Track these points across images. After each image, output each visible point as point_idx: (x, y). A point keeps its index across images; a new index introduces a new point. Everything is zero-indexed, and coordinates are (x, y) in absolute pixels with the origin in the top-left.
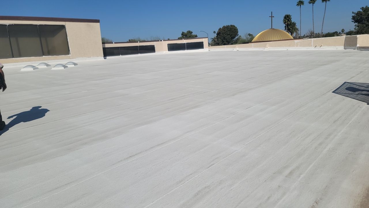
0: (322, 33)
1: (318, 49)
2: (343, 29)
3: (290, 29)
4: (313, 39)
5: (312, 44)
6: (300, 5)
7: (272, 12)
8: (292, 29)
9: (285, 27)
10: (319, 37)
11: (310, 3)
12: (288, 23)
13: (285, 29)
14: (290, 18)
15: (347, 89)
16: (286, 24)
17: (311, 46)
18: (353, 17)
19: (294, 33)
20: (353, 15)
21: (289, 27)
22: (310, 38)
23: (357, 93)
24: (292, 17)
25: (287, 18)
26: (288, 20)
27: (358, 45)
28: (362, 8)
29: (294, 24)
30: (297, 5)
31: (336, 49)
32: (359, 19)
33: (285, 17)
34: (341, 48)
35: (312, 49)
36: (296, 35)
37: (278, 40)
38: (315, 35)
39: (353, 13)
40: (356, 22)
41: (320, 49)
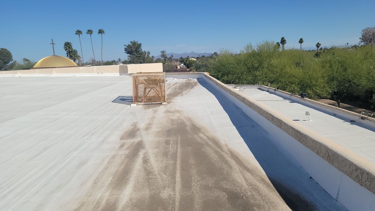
0: (103, 61)
1: (100, 75)
2: (119, 59)
3: (72, 56)
4: (95, 67)
5: (95, 71)
6: (79, 35)
7: (52, 39)
8: (74, 57)
9: (67, 54)
10: (100, 65)
11: (88, 33)
12: (69, 50)
13: (67, 56)
14: (70, 46)
15: (120, 100)
16: (68, 50)
17: (94, 72)
18: (125, 49)
19: (77, 60)
20: (125, 47)
21: (71, 54)
22: (93, 66)
23: (126, 101)
24: (72, 45)
25: (67, 45)
26: (69, 48)
27: (129, 72)
28: (131, 42)
29: (76, 52)
30: (76, 34)
31: (114, 75)
32: (130, 51)
33: (65, 44)
34: (118, 74)
35: (95, 75)
36: (79, 62)
37: (62, 66)
38: (96, 63)
39: (125, 45)
40: (128, 53)
41: (102, 75)
